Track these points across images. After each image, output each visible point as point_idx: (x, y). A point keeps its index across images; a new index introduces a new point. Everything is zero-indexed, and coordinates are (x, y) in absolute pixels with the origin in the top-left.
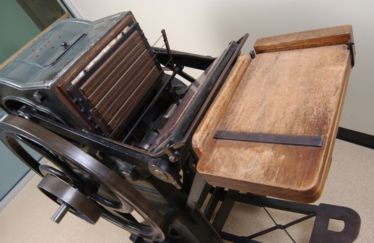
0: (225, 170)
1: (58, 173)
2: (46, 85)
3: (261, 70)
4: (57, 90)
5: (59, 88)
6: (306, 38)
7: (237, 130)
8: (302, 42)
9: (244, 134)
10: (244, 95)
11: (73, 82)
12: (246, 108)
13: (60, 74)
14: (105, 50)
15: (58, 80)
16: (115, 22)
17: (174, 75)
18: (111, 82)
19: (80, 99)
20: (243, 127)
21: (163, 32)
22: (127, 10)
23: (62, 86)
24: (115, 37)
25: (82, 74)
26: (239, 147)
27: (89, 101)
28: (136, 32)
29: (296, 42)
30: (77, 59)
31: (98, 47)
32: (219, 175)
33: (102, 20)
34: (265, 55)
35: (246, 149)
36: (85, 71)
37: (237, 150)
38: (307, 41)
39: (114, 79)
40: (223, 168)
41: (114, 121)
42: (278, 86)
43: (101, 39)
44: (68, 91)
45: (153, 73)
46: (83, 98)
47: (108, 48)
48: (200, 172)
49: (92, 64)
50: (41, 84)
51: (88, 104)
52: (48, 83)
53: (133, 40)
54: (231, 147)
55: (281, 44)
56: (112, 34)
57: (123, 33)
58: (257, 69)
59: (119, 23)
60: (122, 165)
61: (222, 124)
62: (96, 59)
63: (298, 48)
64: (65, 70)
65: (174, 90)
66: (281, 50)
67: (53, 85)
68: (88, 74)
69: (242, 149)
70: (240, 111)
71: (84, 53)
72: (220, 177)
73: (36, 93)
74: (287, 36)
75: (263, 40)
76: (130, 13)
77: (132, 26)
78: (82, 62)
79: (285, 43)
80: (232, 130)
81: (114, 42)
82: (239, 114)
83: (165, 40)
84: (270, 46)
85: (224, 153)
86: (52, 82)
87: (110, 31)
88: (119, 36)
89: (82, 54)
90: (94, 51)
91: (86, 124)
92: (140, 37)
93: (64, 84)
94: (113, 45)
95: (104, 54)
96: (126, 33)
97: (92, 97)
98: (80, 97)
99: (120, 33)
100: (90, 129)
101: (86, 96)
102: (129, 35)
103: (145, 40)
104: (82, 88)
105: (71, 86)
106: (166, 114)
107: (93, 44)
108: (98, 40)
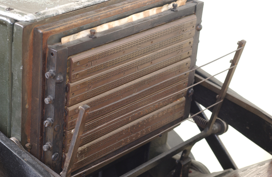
11: (65, 40)
13: (50, 12)
14: (135, 18)
15: (42, 21)
19: (59, 78)
21: (241, 44)
23: (47, 35)
24: (160, 5)
25: (84, 35)
28: (194, 18)
39: (122, 77)
46: (64, 78)
49: (104, 28)
51: (63, 94)
52: (23, 14)
57: (175, 6)
62: (116, 24)
67: (30, 24)
77: (191, 4)
78: (92, 15)
81: (153, 12)
83: (234, 62)
86: (33, 17)
88: (165, 8)
92: (194, 31)
93: (51, 33)
94: (152, 17)
95: (132, 23)
96: (178, 9)
97: (76, 86)
98: (61, 73)
99: (169, 3)
100: (27, 145)
101: (70, 79)
102: (180, 17)
103: (197, 41)
104: (75, 59)
105: (59, 44)
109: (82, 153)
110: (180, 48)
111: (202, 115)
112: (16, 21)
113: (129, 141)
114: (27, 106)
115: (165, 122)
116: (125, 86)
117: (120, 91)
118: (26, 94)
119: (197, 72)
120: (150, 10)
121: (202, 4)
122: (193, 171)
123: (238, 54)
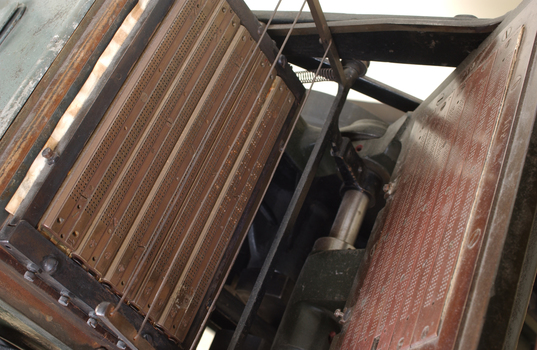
11: (13, 206)
14: (106, 61)
17: (343, 93)
18: (145, 173)
19: (49, 264)
25: (39, 167)
27: (79, 262)
31: (80, 54)
36: (50, 155)
39: (153, 159)
43: (85, 22)
45: (274, 106)
46: (59, 255)
47: (114, 49)
49: (67, 121)
68: (62, 164)
71: (32, 85)
78: (30, 124)
81: (130, 25)
90: (67, 70)
94: (132, 36)
95: (107, 74)
98: (45, 258)
105: (9, 220)
106: (335, 235)
107: (59, 47)
108: (75, 26)
109: (182, 298)
113: (240, 210)
114: (49, 319)
116: (169, 162)
117: (168, 175)
118: (31, 310)
120: (123, 27)
122: (361, 143)
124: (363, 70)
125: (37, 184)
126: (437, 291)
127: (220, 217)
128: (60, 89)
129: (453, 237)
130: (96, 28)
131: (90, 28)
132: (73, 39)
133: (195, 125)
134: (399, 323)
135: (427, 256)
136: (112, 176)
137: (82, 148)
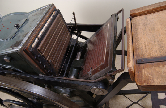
0: (158, 81)
1: (18, 103)
2: (15, 50)
3: (141, 25)
4: (24, 52)
5: (25, 50)
6: (160, 6)
7: (150, 57)
8: (158, 8)
9: (156, 58)
10: (139, 38)
11: (33, 46)
12: (146, 44)
13: (24, 42)
14: (46, 25)
15: (23, 46)
16: (47, 9)
18: (52, 43)
19: (39, 56)
20: (152, 54)
21: (74, 13)
22: (52, 3)
23: (27, 49)
24: (49, 17)
25: (37, 40)
26: (158, 66)
27: (43, 56)
28: (59, 14)
29: (155, 9)
30: (31, 32)
31: (42, 24)
32: (156, 84)
33: (35, 11)
34: (138, 18)
35: (164, 66)
36: (38, 38)
37: (158, 68)
38: (160, 7)
40: (156, 80)
41: (57, 66)
42: (158, 31)
43: (42, 19)
44: (31, 52)
46: (40, 55)
48: (141, 85)
49: (41, 34)
50: (10, 50)
51: (43, 58)
52: (17, 48)
53: (58, 19)
54: (152, 67)
55: (146, 11)
56: (47, 16)
57: (53, 15)
58: (138, 25)
59: (49, 10)
60: (62, 90)
61: (136, 55)
62: (43, 31)
63: (155, 12)
64: (26, 39)
65: (79, 45)
66: (145, 14)
67: (20, 49)
68: (40, 40)
69: (161, 67)
70: (144, 46)
71: (35, 27)
72: (157, 85)
73: (6, 57)
74: (148, 6)
75: (133, 10)
76: (53, 5)
77: (56, 12)
78: (35, 33)
79: (148, 10)
80: (146, 57)
81: (49, 20)
82: (144, 48)
83: (75, 18)
84: (140, 13)
85: (150, 71)
86: (20, 47)
87: (46, 14)
88: (51, 17)
89: (34, 28)
90: (40, 26)
91: (41, 71)
92: (61, 17)
93: (28, 47)
94: (50, 22)
95: (46, 27)
96: (54, 15)
97: (44, 53)
98: (38, 55)
99: (51, 15)
100: (44, 73)
101: (41, 53)
102: (56, 16)
103: (63, 19)
104: (39, 48)
105: (32, 48)
106: (77, 58)
107: (38, 22)
108: (41, 19)
109: (57, 65)
110: (61, 23)
111: (74, 32)
112: (17, 51)
114: (37, 67)
115: (69, 41)
116: (55, 42)
117: (55, 44)
118: (34, 65)
119: (68, 25)
121: (59, 10)
123: (74, 16)
124: (81, 33)
125: (36, 43)
126: (102, 57)
127: (62, 53)
128: (39, 28)
129: (103, 50)
130: (44, 20)
131: (43, 20)
132: (41, 21)
133: (59, 37)
134: (95, 64)
135: (98, 54)
136: (48, 43)
137: (43, 38)
